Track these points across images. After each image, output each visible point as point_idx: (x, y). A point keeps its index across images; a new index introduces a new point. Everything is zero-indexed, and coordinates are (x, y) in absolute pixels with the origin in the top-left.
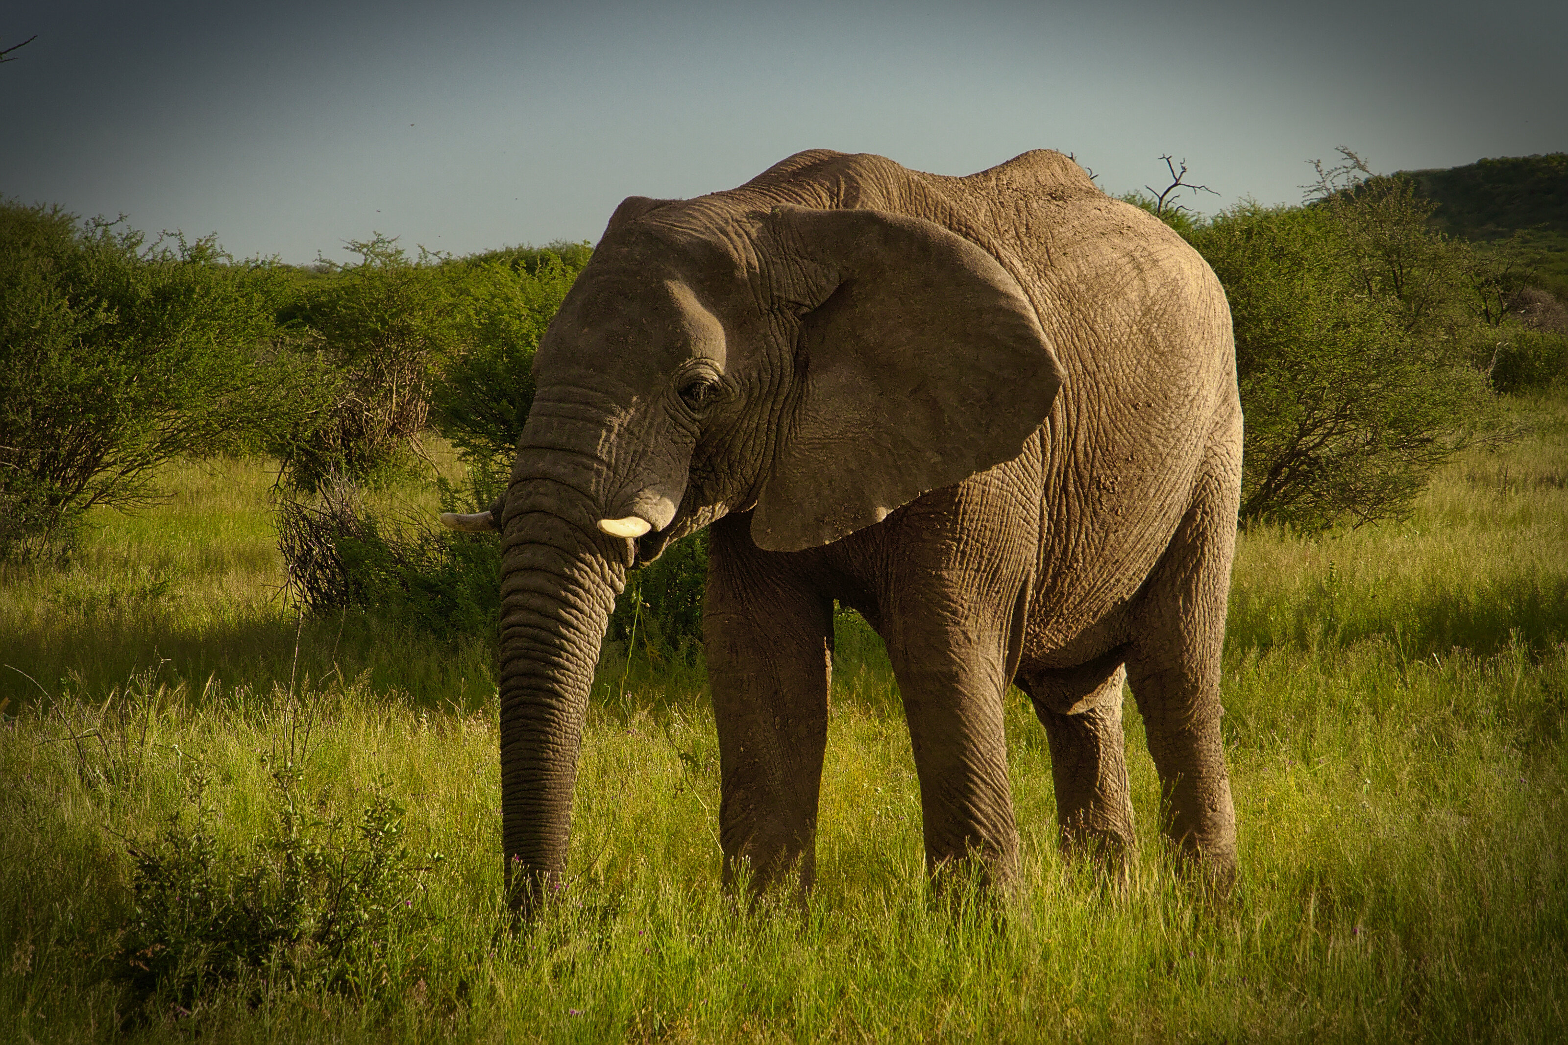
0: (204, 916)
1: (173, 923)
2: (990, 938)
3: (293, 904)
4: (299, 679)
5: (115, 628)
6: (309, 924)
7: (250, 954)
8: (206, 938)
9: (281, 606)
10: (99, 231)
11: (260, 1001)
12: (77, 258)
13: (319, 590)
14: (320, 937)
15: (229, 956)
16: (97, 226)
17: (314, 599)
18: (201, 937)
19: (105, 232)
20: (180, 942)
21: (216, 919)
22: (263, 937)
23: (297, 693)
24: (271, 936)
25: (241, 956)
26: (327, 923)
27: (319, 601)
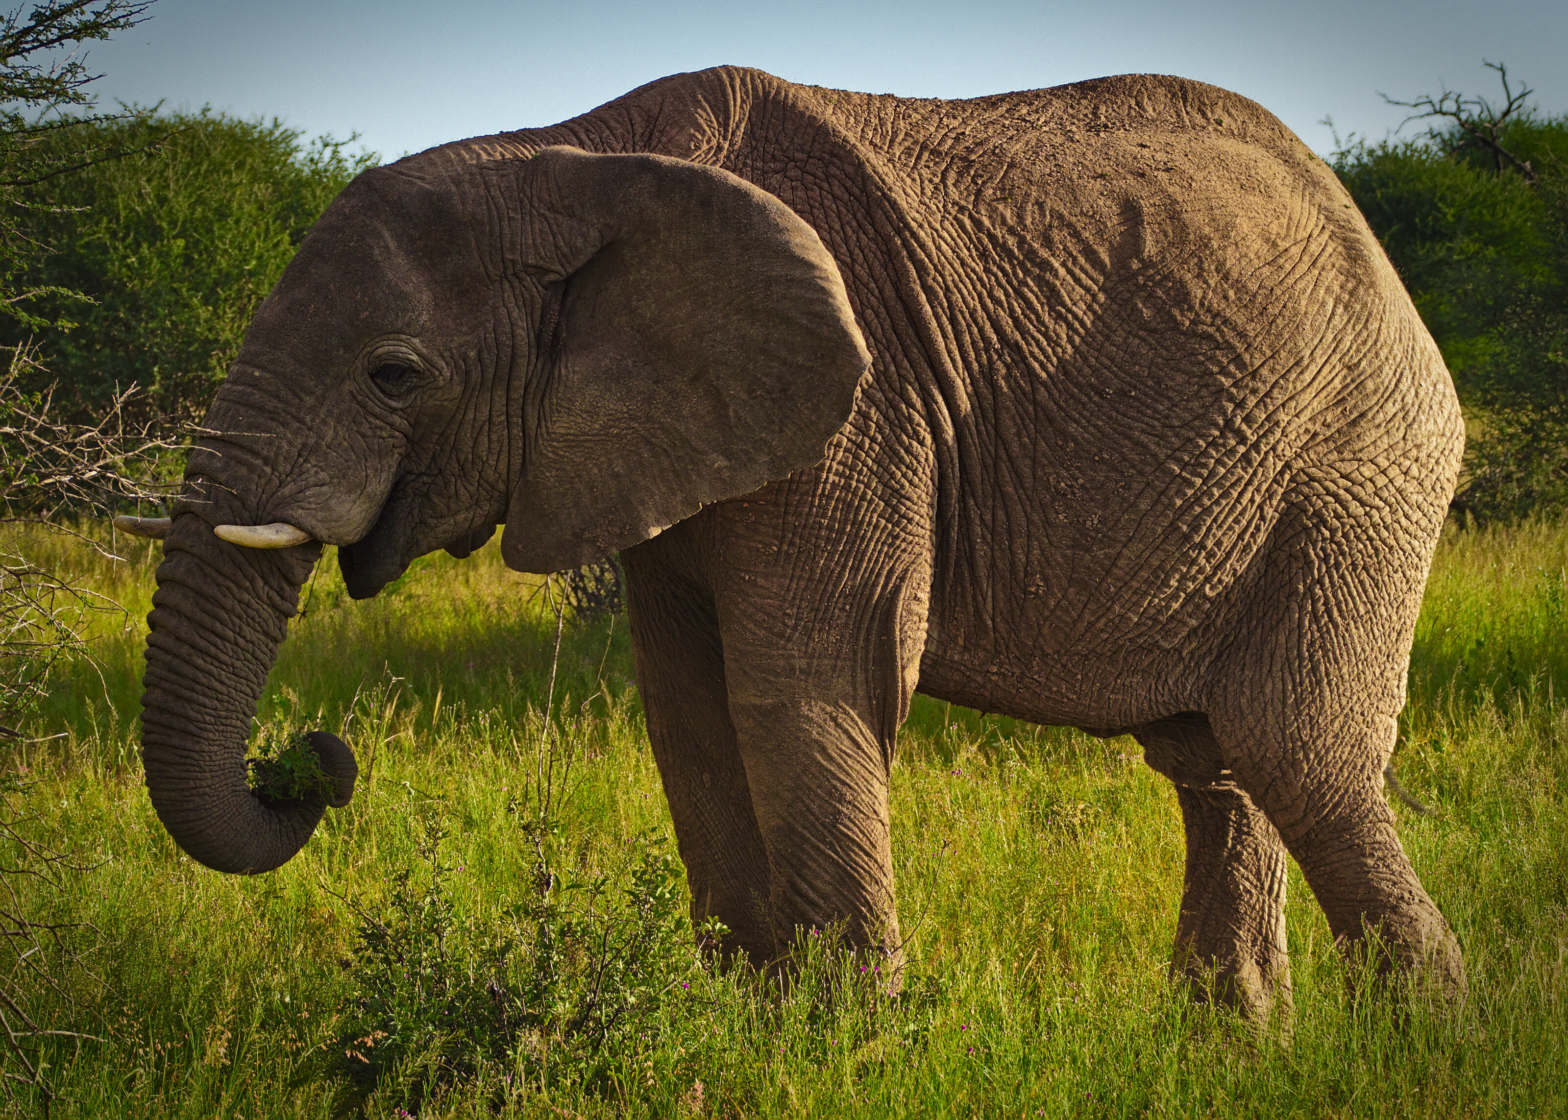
0: (438, 996)
1: (400, 1005)
2: (1390, 1038)
3: (545, 983)
4: (558, 700)
5: (340, 635)
6: (563, 1009)
7: (493, 1043)
8: (440, 1025)
9: (537, 610)
10: (328, 153)
11: (504, 1103)
12: (300, 183)
13: (584, 590)
14: (576, 1025)
15: (466, 1045)
16: (326, 145)
17: (579, 601)
18: (433, 1022)
19: (335, 152)
20: (408, 1028)
21: (453, 1001)
22: (509, 1023)
23: (556, 717)
24: (519, 1022)
25: (482, 1046)
26: (586, 1008)
27: (585, 604)
